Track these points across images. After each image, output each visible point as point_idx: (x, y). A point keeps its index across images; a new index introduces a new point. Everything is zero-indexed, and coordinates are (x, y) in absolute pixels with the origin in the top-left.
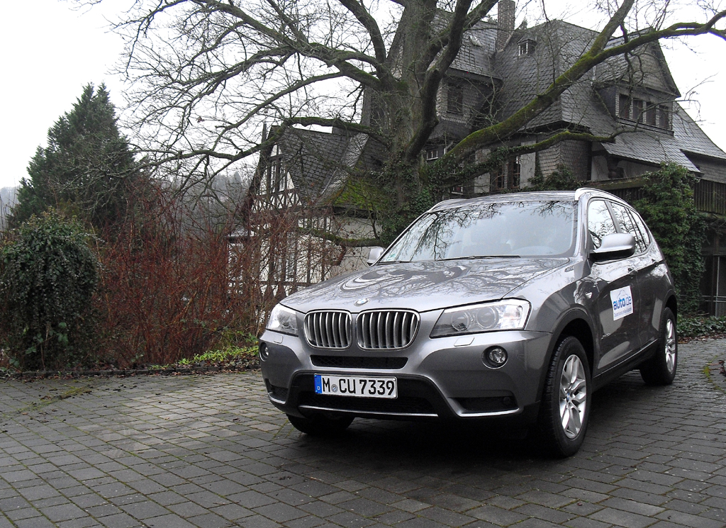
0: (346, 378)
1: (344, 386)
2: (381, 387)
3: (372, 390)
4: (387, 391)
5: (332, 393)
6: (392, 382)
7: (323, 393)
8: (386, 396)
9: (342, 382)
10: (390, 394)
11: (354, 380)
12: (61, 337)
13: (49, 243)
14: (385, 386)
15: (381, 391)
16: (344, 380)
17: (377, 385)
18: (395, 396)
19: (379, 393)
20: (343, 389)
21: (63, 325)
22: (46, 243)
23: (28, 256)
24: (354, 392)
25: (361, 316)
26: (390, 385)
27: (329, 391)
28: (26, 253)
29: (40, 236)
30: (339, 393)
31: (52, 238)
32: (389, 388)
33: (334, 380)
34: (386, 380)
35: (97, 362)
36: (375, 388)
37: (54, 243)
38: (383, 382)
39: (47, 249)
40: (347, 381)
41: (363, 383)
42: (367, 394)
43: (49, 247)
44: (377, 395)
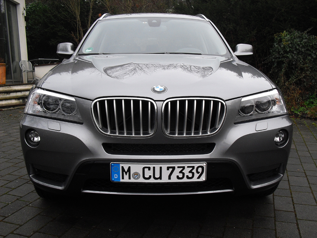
0: (152, 166)
1: (148, 173)
2: (190, 172)
3: (181, 175)
4: (197, 175)
5: (133, 180)
6: (202, 167)
7: (122, 180)
8: (195, 179)
9: (146, 170)
10: (199, 178)
11: (161, 168)
14: (194, 171)
15: (190, 175)
16: (149, 168)
17: (186, 171)
18: (204, 179)
19: (188, 177)
20: (147, 176)
24: (160, 178)
25: (167, 104)
26: (200, 170)
27: (130, 178)
30: (141, 180)
32: (198, 172)
33: (136, 168)
34: (196, 165)
36: (184, 174)
38: (193, 167)
40: (152, 169)
41: (171, 170)
42: (174, 179)
44: (185, 180)
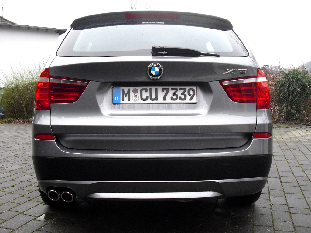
12: (292, 111)
13: (291, 78)
21: (294, 106)
22: (290, 78)
23: (284, 82)
28: (283, 81)
29: (288, 76)
31: (292, 76)
35: (305, 121)
37: (293, 78)
39: (290, 80)
43: (291, 79)
